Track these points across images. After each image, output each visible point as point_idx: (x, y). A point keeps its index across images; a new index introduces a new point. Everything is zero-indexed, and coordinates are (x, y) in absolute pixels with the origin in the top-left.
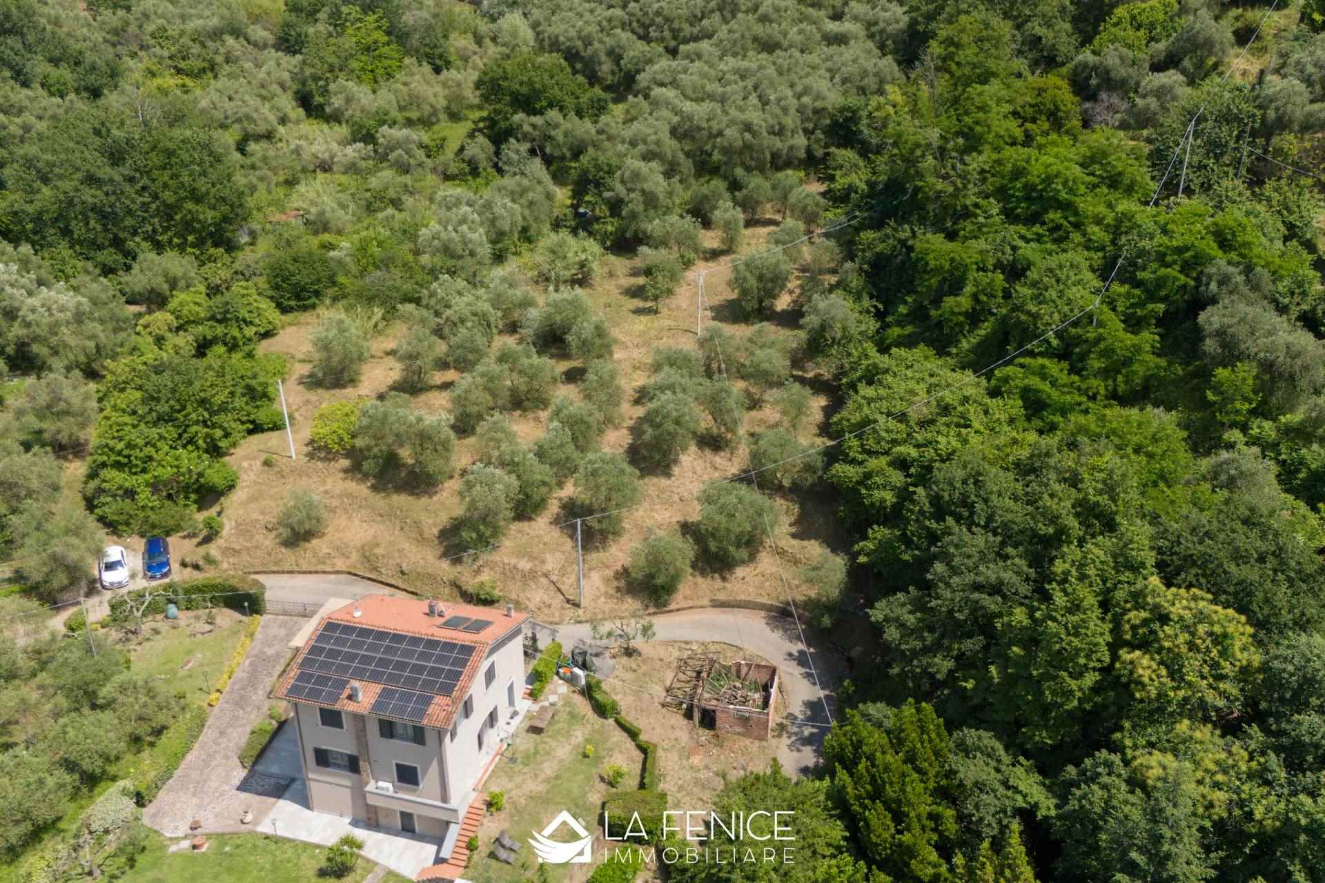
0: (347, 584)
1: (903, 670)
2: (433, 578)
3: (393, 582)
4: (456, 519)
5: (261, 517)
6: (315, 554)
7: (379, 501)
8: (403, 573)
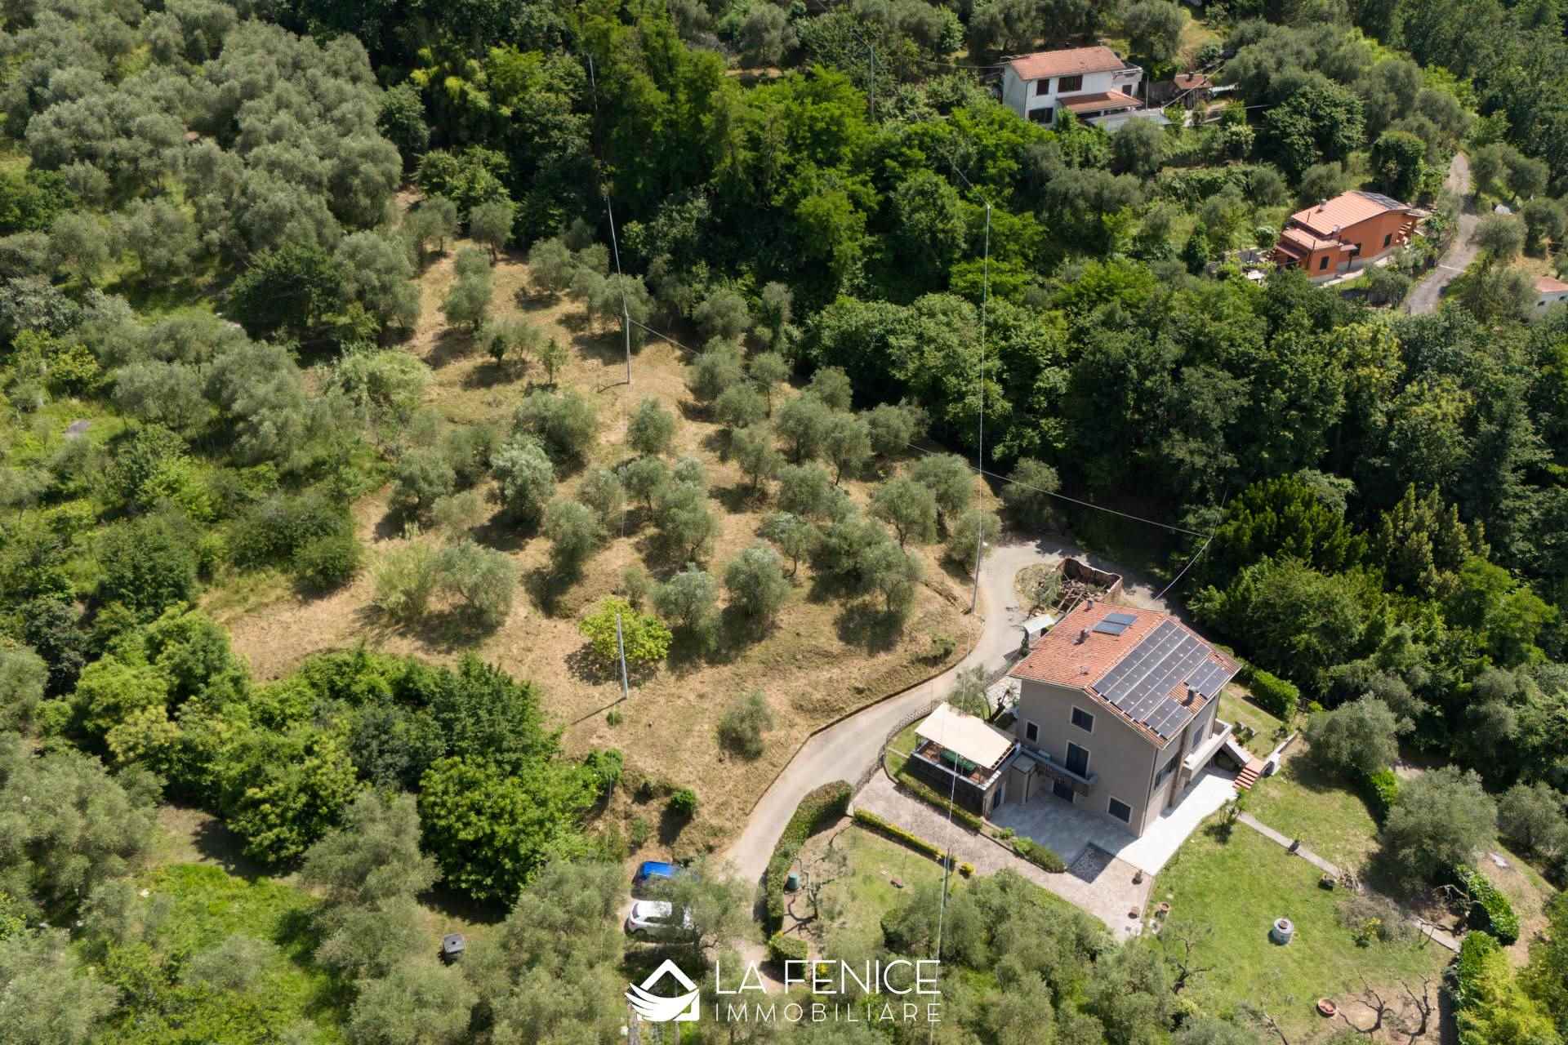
0: (827, 741)
1: (1202, 481)
2: (892, 673)
3: (861, 705)
4: (835, 623)
5: (707, 758)
6: (779, 744)
7: (741, 667)
8: (859, 691)
